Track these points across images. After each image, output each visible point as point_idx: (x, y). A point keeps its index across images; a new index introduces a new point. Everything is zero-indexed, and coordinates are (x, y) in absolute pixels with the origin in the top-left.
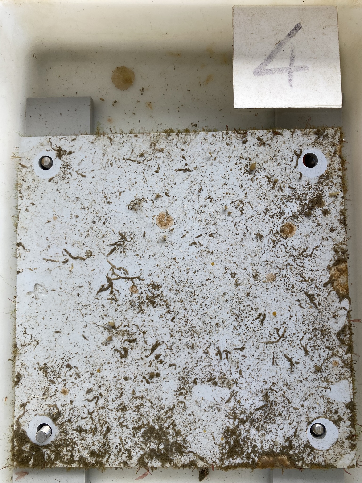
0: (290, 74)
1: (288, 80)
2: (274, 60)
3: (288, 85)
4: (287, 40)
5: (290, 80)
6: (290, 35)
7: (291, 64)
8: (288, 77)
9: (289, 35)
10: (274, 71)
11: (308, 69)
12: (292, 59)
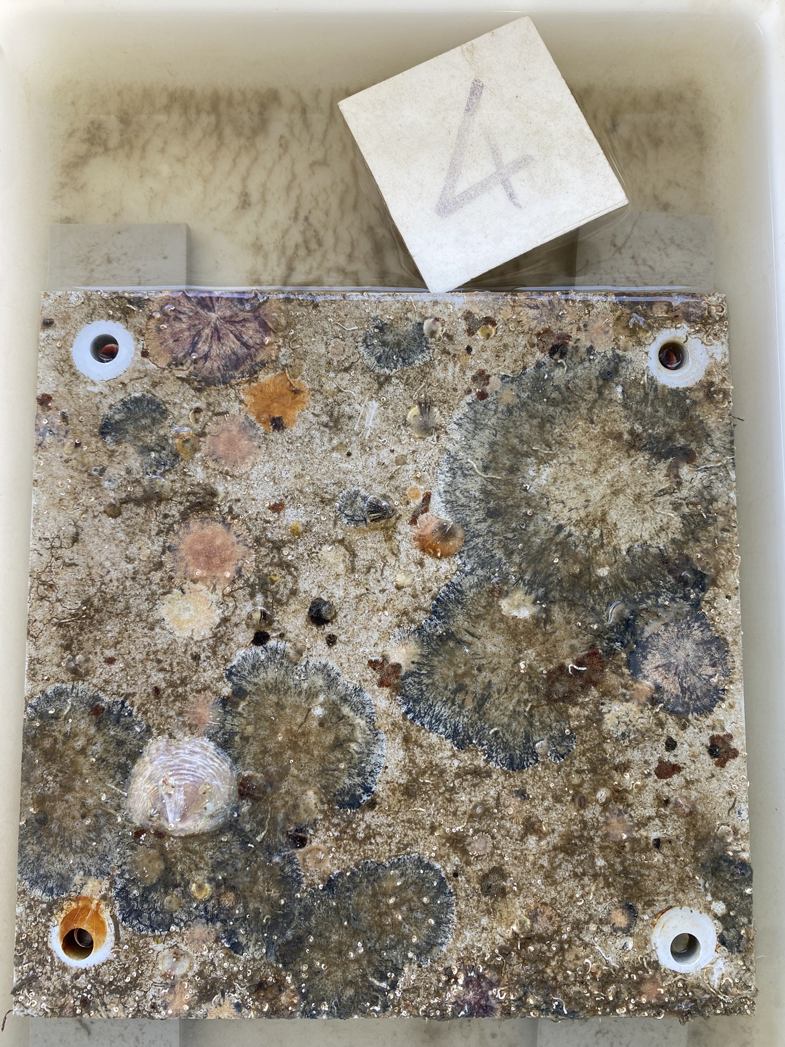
0: (506, 185)
1: (507, 197)
2: (463, 171)
3: (511, 206)
4: (469, 122)
5: (511, 196)
6: (470, 109)
7: (498, 164)
8: (504, 191)
9: (468, 110)
10: (472, 193)
11: (534, 160)
12: (495, 152)
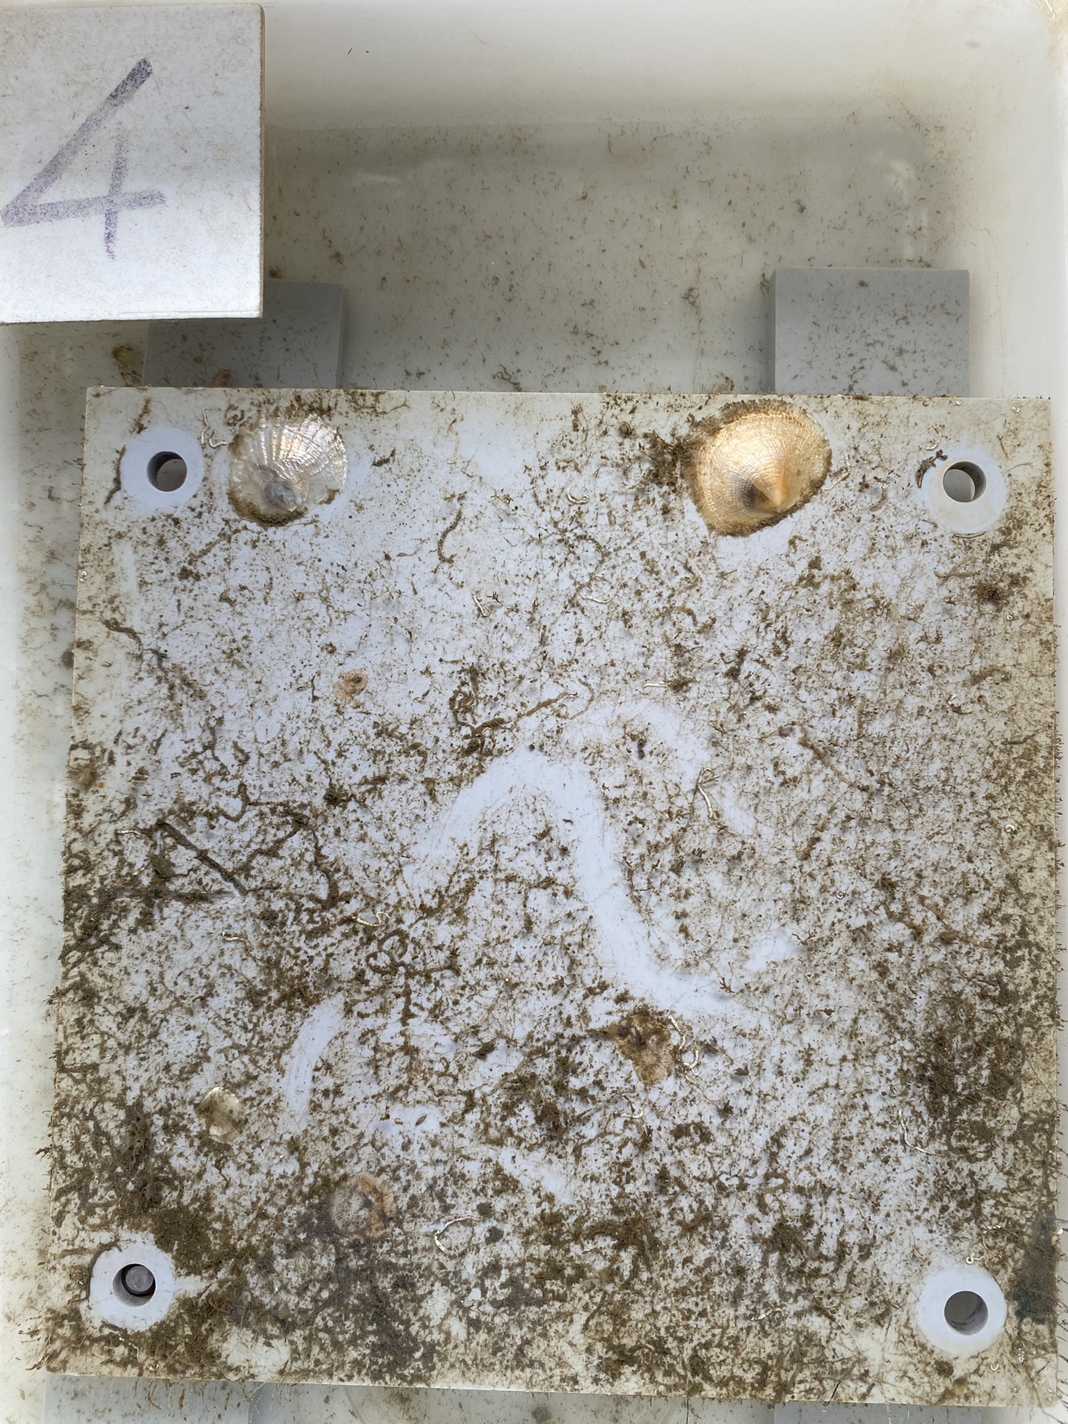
0: (110, 219)
1: (102, 236)
2: (65, 176)
3: (102, 249)
4: (107, 113)
5: (109, 237)
6: (117, 96)
7: (115, 188)
8: (103, 226)
9: (113, 96)
10: (61, 210)
11: (164, 202)
12: (119, 170)
